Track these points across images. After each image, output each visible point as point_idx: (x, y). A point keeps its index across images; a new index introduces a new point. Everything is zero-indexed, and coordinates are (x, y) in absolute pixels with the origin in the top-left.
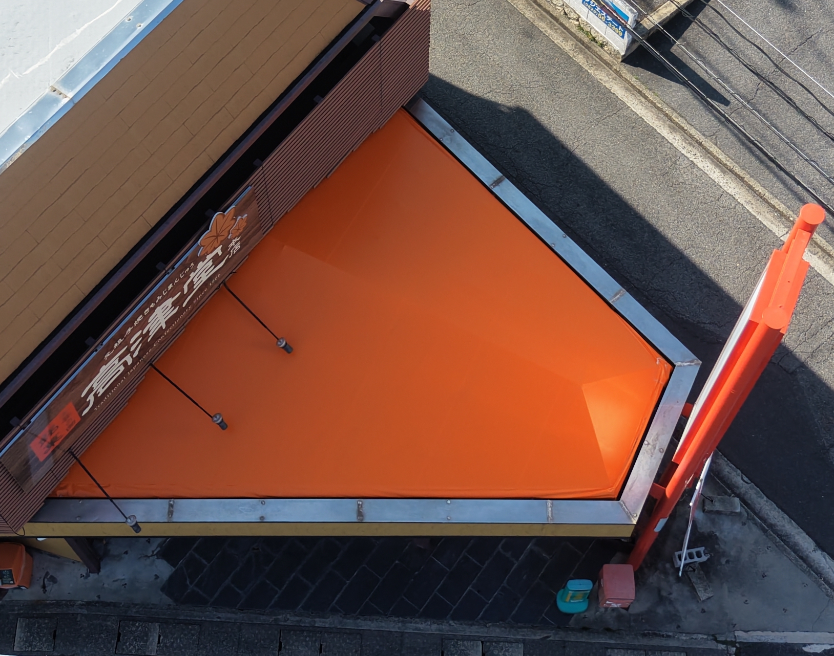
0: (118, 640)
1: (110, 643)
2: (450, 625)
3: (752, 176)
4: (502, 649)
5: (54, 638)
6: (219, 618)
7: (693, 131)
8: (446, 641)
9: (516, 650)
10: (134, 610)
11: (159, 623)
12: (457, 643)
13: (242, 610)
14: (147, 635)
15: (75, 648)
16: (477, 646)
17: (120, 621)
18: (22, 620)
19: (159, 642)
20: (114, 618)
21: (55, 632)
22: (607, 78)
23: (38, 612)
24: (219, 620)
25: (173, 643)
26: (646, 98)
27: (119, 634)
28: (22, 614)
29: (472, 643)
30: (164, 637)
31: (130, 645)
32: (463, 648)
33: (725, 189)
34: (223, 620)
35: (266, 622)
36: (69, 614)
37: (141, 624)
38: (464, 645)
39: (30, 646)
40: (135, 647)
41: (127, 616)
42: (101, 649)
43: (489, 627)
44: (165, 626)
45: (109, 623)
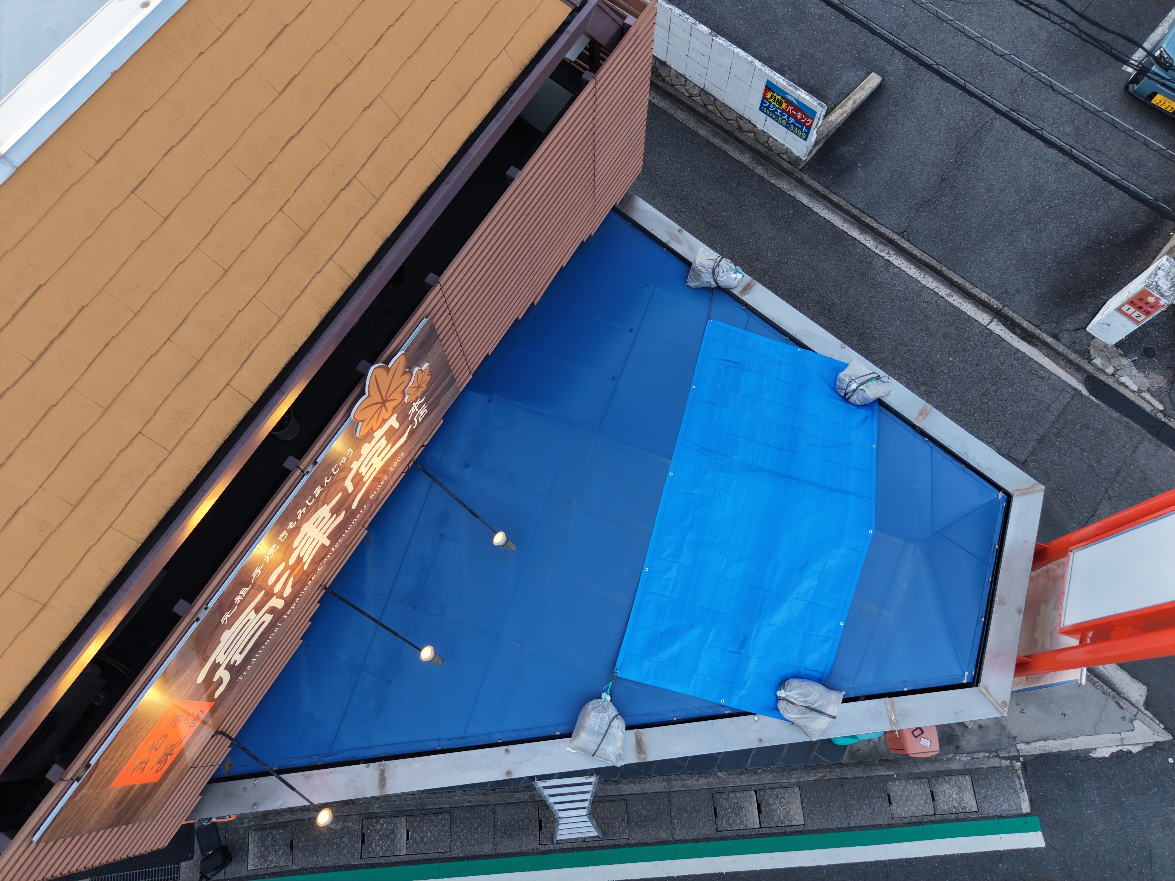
0: (363, 842)
1: (353, 846)
2: (718, 777)
3: (949, 269)
4: (778, 797)
5: (292, 850)
6: (470, 802)
7: (883, 230)
8: (717, 796)
9: (793, 795)
10: (376, 806)
11: (405, 817)
12: (729, 795)
13: (494, 790)
14: (393, 832)
15: (315, 858)
16: (751, 796)
17: (363, 820)
18: (253, 834)
19: (408, 839)
20: (354, 817)
21: (292, 842)
22: (789, 187)
23: (270, 822)
24: (469, 804)
25: (422, 838)
26: (831, 202)
27: (363, 835)
28: (253, 826)
29: (745, 794)
30: (413, 832)
31: (376, 846)
32: (736, 801)
33: (925, 284)
34: (475, 804)
35: (522, 800)
36: (305, 819)
37: (386, 820)
38: (736, 798)
39: (266, 861)
40: (382, 848)
41: (369, 814)
42: (345, 856)
43: (760, 773)
44: (412, 819)
45: (350, 824)
